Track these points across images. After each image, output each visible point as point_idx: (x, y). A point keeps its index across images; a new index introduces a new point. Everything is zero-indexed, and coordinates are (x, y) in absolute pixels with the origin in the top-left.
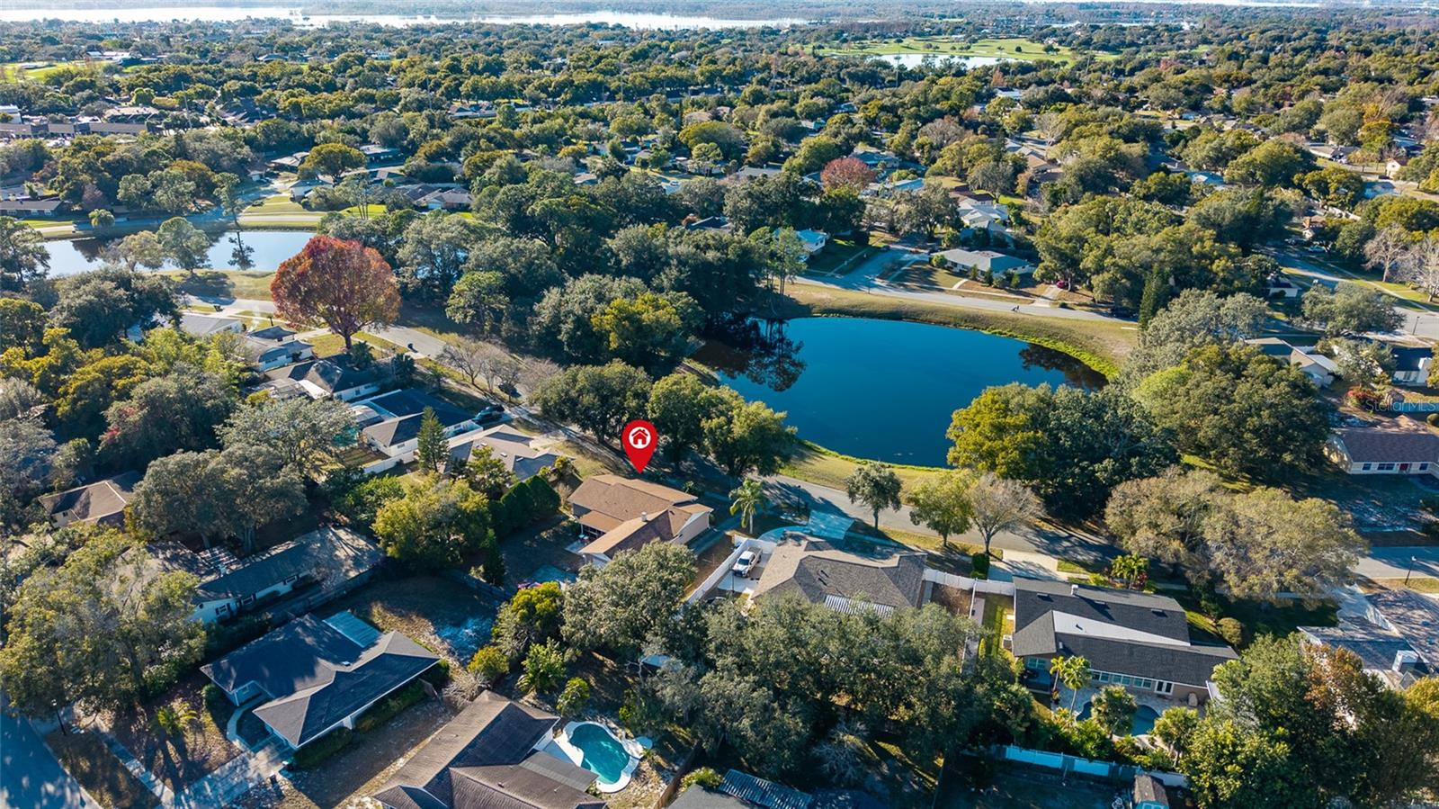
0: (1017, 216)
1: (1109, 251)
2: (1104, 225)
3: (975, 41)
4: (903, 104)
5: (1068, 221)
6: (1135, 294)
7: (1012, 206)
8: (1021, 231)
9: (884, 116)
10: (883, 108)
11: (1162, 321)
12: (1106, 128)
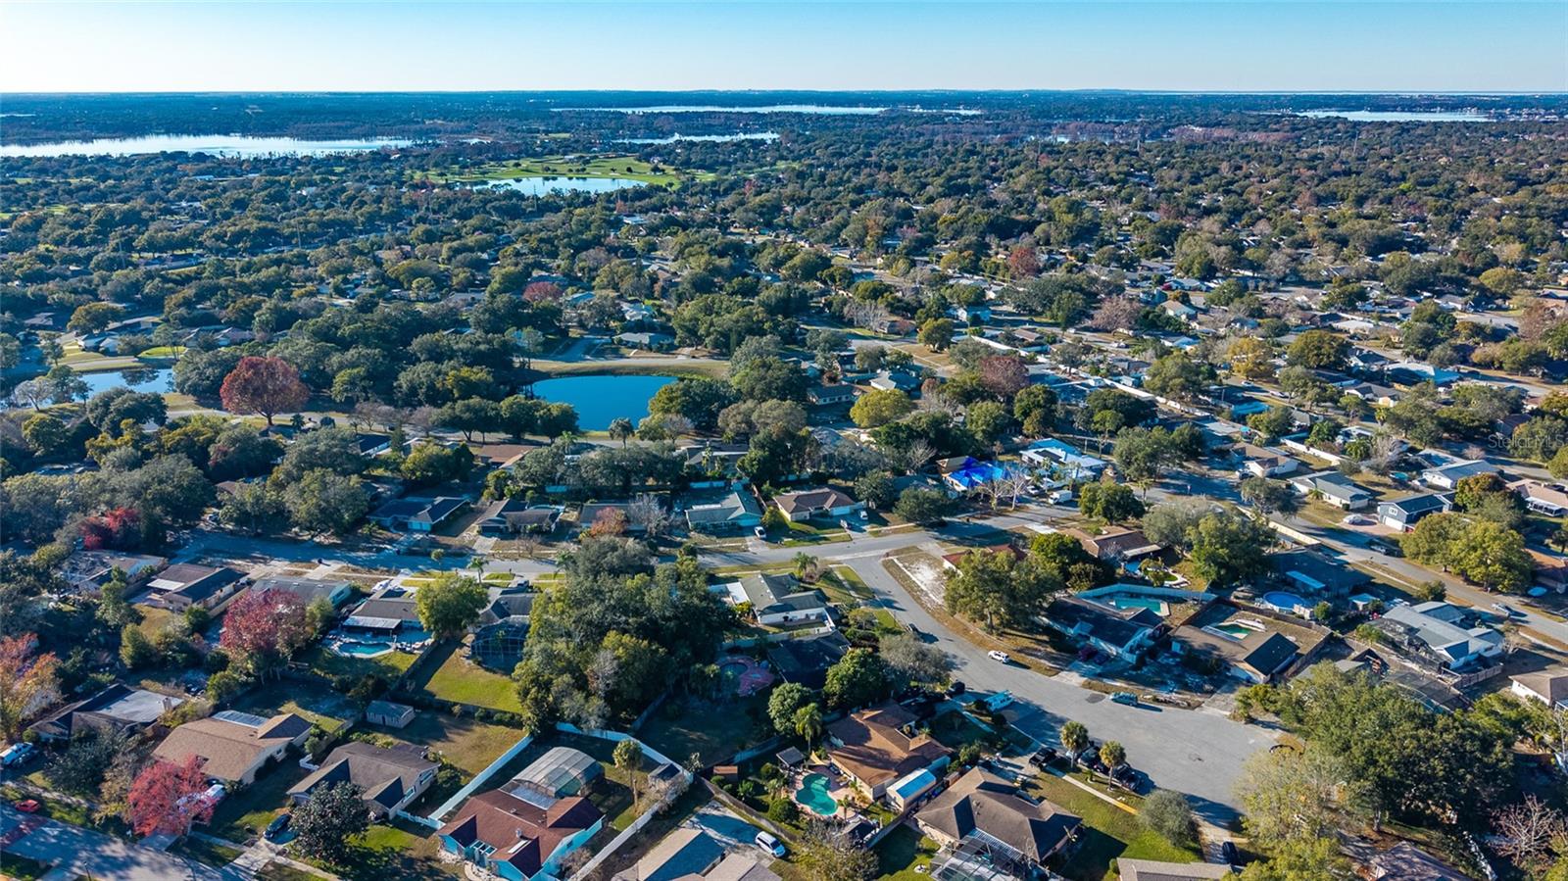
0: (659, 311)
1: (712, 324)
2: (708, 310)
3: (587, 162)
4: (557, 237)
5: (689, 310)
6: (727, 345)
7: (654, 305)
8: (664, 319)
9: (545, 247)
10: (541, 240)
11: (738, 353)
12: (706, 248)
